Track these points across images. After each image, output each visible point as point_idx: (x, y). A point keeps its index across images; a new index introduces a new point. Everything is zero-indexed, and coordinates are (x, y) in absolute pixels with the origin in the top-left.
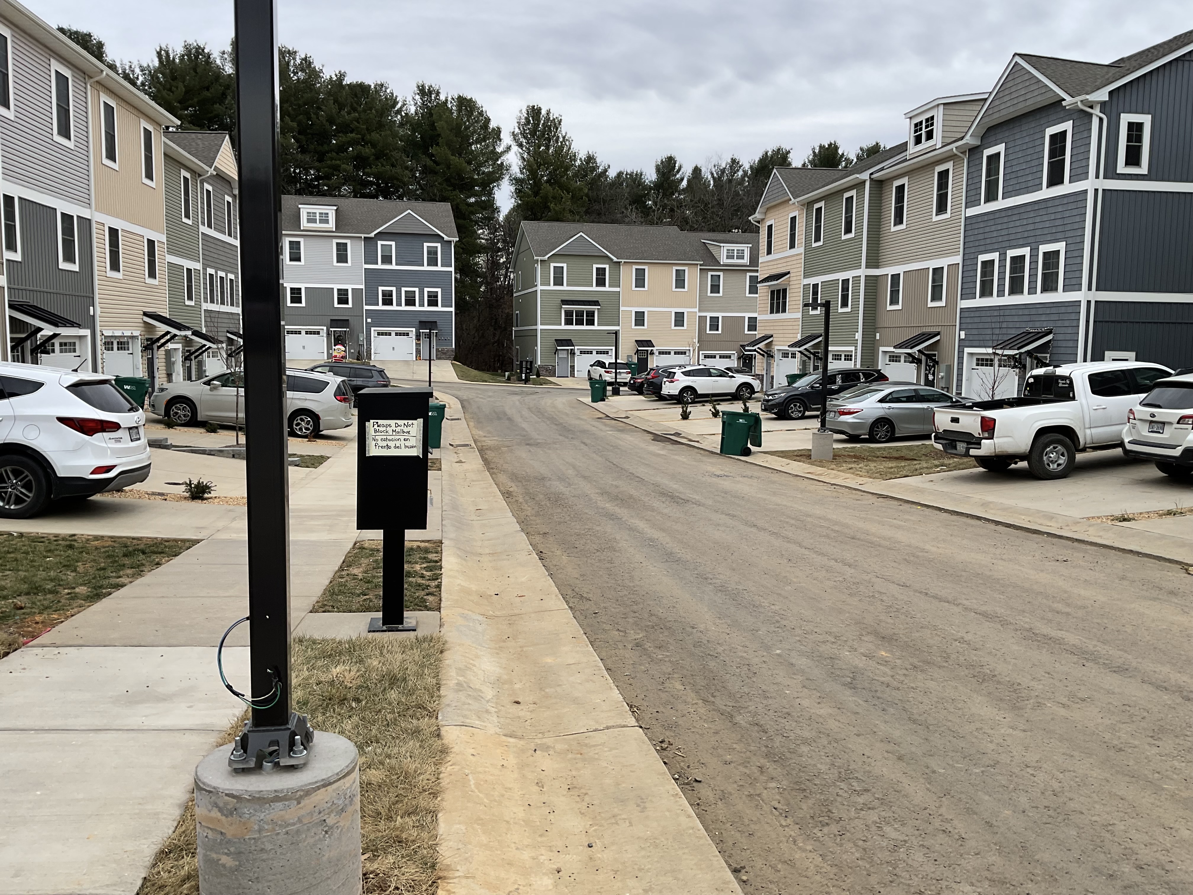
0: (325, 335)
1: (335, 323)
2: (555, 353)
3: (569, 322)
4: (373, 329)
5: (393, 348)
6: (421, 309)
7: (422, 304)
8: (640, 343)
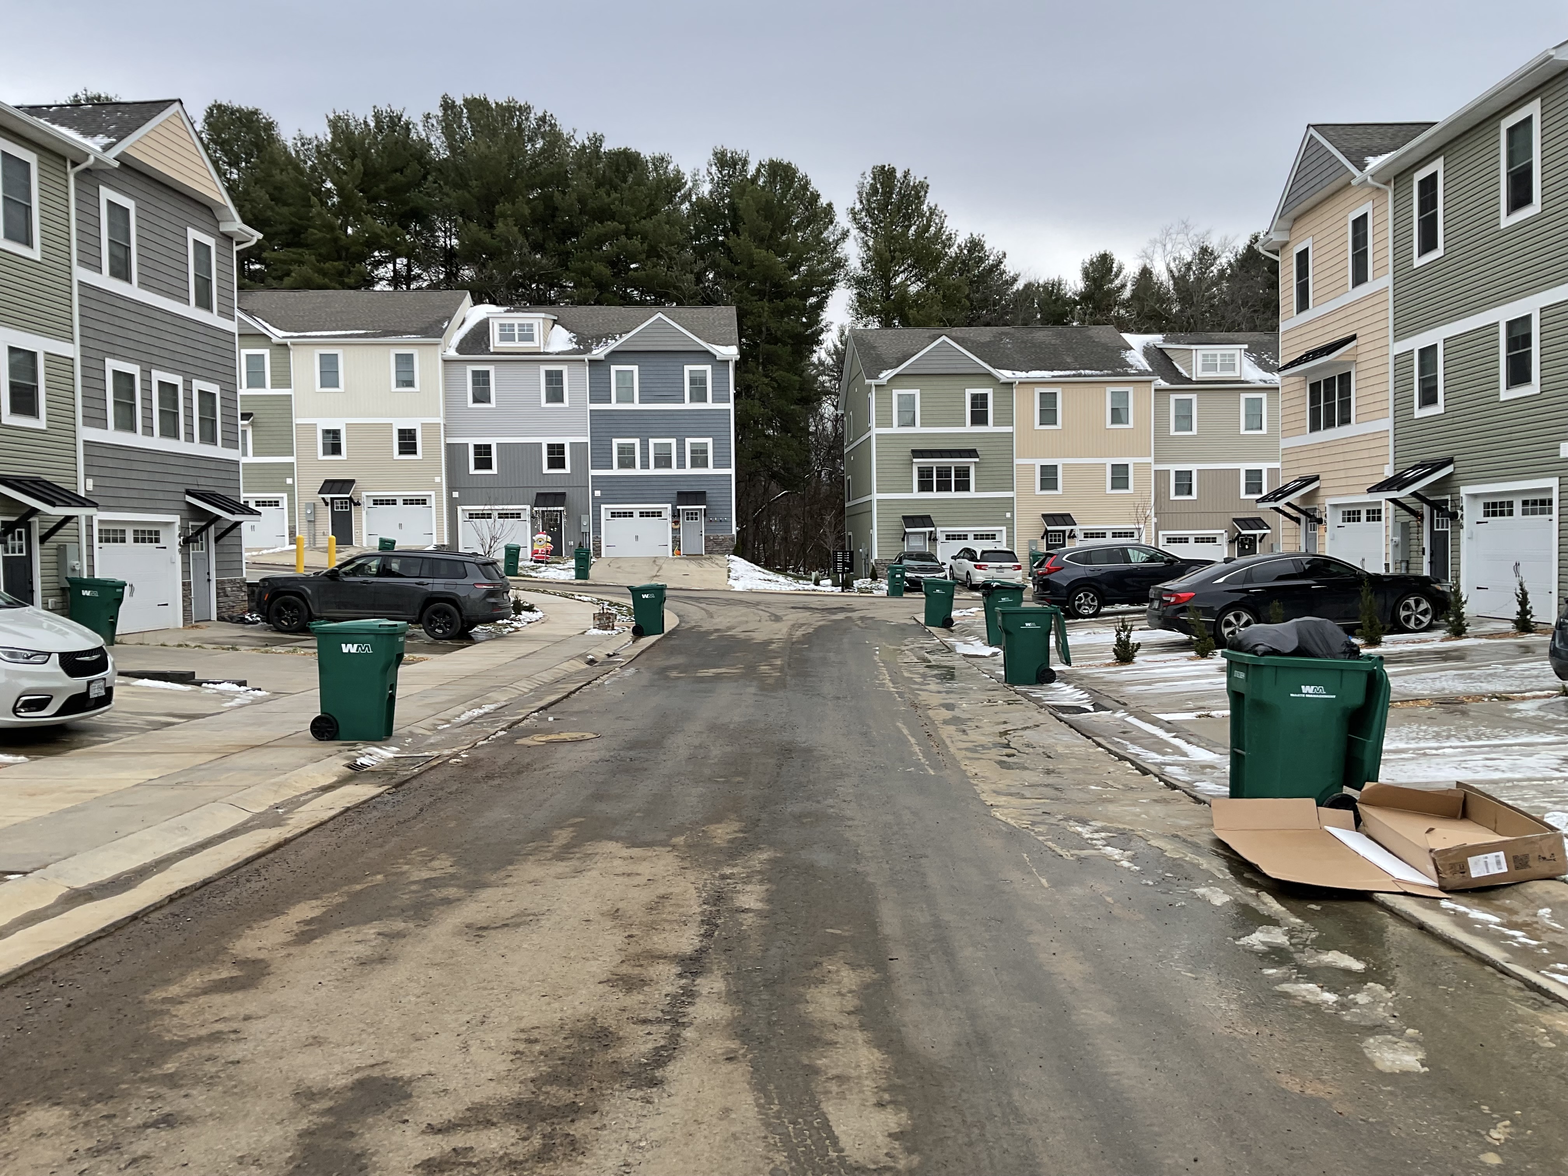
0: (528, 519)
1: (542, 499)
2: (903, 540)
3: (925, 486)
4: (603, 506)
5: (637, 537)
6: (681, 472)
7: (681, 465)
8: (1050, 518)
